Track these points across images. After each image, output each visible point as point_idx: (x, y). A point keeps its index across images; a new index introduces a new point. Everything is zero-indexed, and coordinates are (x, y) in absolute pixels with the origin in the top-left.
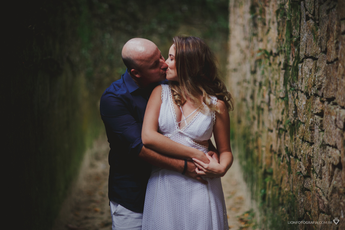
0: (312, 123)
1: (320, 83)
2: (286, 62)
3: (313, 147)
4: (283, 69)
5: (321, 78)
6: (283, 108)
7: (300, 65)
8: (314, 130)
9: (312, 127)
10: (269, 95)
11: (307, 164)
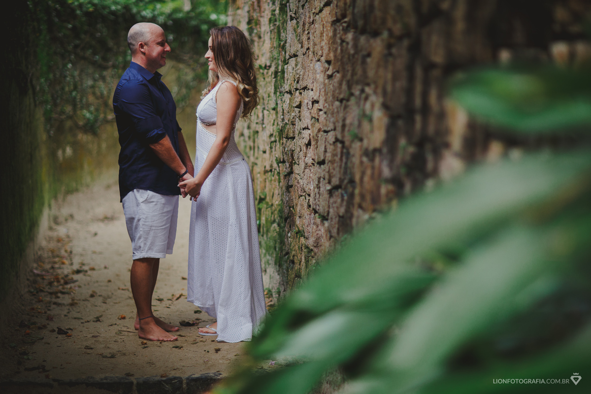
0: (293, 118)
1: (298, 76)
2: (276, 69)
3: (295, 140)
4: (274, 78)
5: (299, 71)
6: (274, 119)
7: (286, 66)
8: (295, 125)
9: (293, 122)
10: (263, 112)
11: (290, 160)
